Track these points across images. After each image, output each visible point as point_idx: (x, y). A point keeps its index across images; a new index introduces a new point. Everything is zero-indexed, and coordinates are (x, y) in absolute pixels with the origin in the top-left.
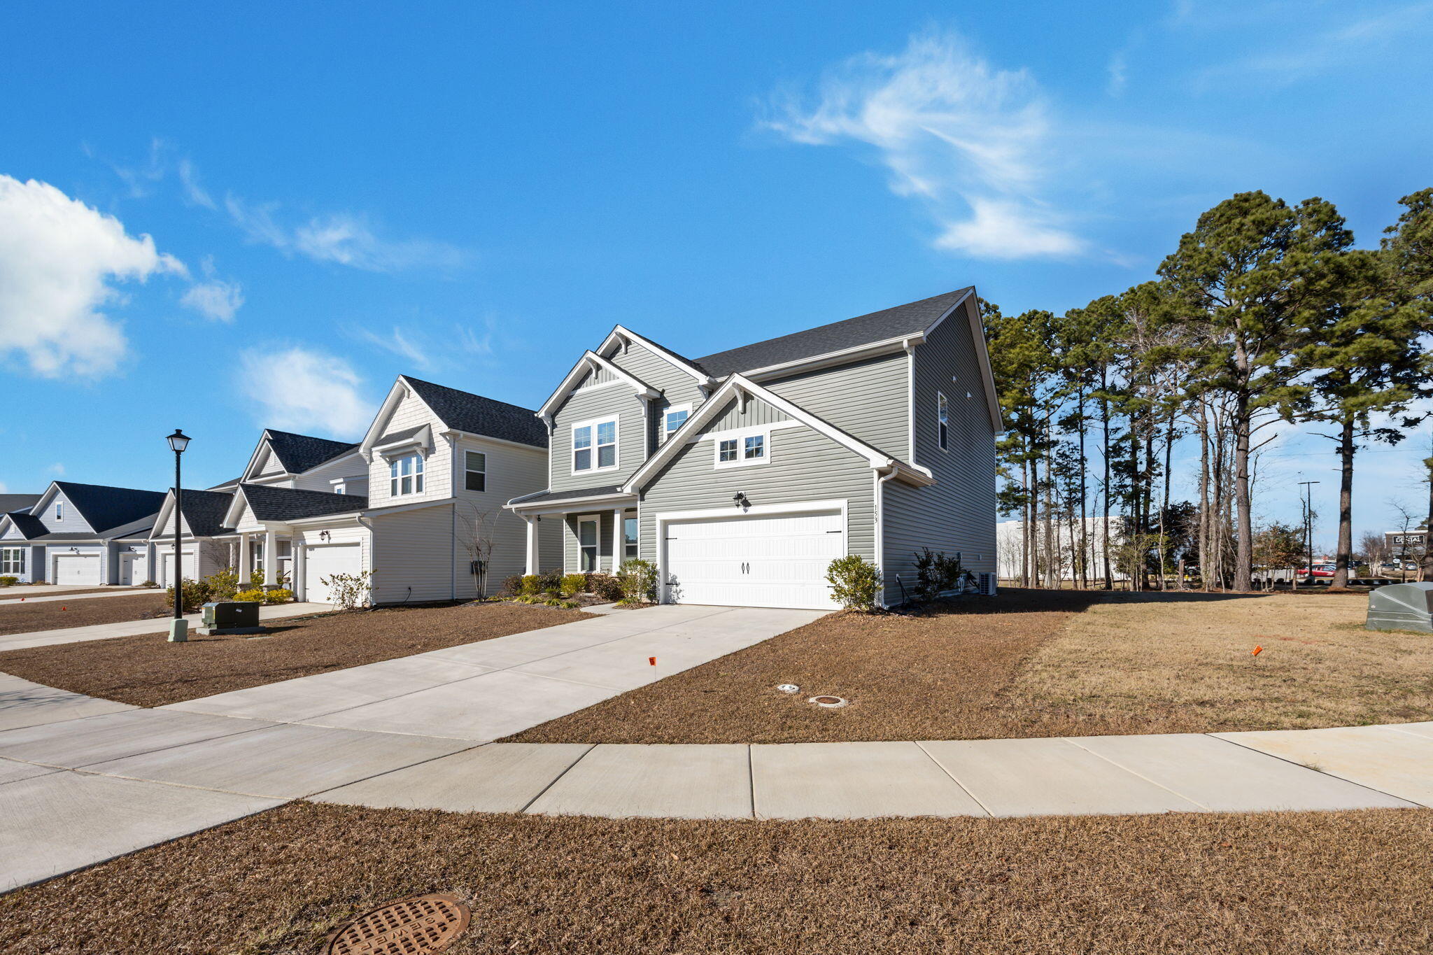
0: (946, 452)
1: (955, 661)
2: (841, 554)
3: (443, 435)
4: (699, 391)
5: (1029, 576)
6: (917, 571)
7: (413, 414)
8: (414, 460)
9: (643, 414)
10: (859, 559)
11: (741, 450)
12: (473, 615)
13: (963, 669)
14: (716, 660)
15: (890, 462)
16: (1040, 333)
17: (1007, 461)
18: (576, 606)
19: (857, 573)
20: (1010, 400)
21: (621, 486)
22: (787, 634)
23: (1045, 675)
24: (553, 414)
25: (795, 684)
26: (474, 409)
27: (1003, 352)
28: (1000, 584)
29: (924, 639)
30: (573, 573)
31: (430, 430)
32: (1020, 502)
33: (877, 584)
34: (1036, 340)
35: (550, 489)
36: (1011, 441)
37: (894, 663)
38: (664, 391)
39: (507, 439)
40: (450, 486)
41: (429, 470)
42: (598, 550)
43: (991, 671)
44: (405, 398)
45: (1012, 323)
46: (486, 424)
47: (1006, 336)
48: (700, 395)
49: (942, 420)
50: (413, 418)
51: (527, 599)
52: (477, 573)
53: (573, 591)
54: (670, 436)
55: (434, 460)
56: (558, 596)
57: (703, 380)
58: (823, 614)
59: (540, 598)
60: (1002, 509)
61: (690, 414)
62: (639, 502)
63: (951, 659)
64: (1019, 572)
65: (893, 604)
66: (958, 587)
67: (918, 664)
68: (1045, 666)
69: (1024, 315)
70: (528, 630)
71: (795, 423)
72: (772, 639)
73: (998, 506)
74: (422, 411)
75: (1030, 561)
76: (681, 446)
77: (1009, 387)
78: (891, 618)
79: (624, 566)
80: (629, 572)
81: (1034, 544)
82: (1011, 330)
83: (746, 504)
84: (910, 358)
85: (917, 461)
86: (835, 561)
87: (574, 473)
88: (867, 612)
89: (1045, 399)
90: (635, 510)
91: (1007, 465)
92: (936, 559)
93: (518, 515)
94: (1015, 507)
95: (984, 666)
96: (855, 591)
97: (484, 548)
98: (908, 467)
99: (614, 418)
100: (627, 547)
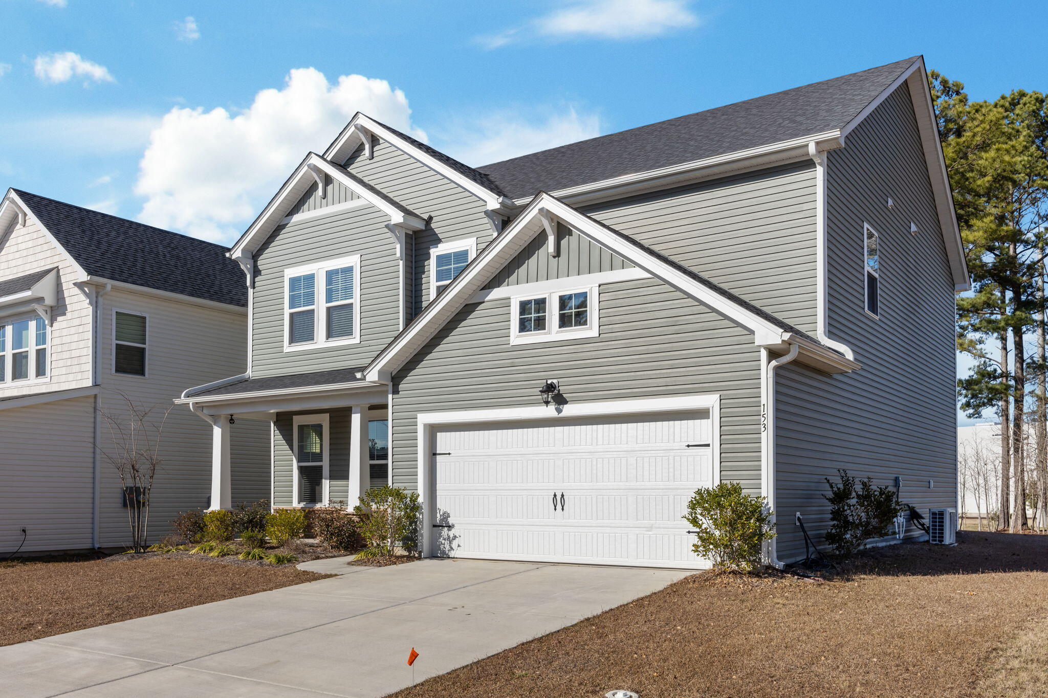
0: (877, 318)
1: (885, 654)
2: (710, 480)
3: (80, 285)
4: (486, 220)
5: (1011, 511)
6: (830, 507)
7: (31, 251)
8: (32, 325)
9: (398, 255)
10: (737, 490)
11: (553, 313)
12: (125, 575)
13: (897, 666)
14: (510, 650)
15: (787, 336)
16: (1028, 127)
17: (976, 329)
18: (289, 561)
19: (733, 511)
20: (981, 233)
21: (362, 369)
22: (623, 608)
23: (1024, 676)
24: (255, 254)
25: (633, 690)
26: (129, 244)
27: (970, 156)
28: (965, 526)
29: (838, 617)
30: (285, 507)
31: (58, 277)
32: (995, 395)
33: (765, 528)
34: (1022, 138)
35: (250, 373)
36: (983, 297)
37: (789, 656)
38: (431, 218)
39: (182, 292)
40: (89, 367)
41: (56, 341)
42: (326, 471)
43: (941, 670)
44: (19, 226)
45: (983, 110)
46: (148, 269)
47: (974, 132)
48: (488, 226)
49: (870, 265)
50: (31, 259)
51: (211, 549)
52: (132, 506)
53: (285, 537)
54: (441, 291)
55: (64, 325)
56: (262, 544)
57: (493, 202)
58: (682, 575)
59: (232, 547)
60: (968, 405)
61: (472, 255)
62: (390, 396)
63: (879, 650)
64: (995, 505)
65: (791, 561)
66: (894, 533)
67: (827, 659)
68: (1026, 662)
69: (1003, 98)
70: (213, 600)
71: (637, 273)
72: (598, 617)
73: (962, 400)
74: (45, 247)
75: (1012, 488)
76: (458, 307)
77: (978, 213)
78: (786, 582)
79: (367, 496)
80: (374, 507)
81: (1020, 460)
82: (982, 122)
83: (560, 400)
84: (820, 172)
85: (831, 334)
86: (699, 492)
87: (287, 348)
88: (749, 573)
89: (1036, 230)
90: (385, 407)
91: (977, 335)
92: (858, 487)
93: (199, 413)
94: (990, 402)
95: (930, 661)
96: (730, 540)
97: (144, 468)
98: (815, 342)
99: (353, 260)
100: (371, 465)
